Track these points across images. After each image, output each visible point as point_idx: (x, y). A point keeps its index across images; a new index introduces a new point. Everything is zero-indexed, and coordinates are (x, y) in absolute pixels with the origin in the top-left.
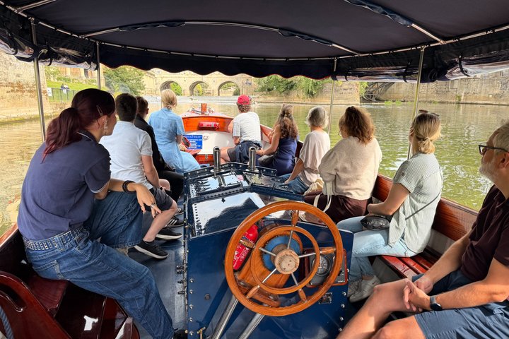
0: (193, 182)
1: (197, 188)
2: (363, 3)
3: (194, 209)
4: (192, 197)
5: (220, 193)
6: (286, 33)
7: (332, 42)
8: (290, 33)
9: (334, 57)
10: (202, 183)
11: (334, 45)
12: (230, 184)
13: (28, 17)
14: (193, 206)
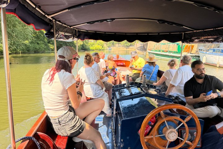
0: (117, 90)
1: (120, 94)
2: (204, 6)
3: (120, 104)
4: (118, 98)
5: (131, 97)
6: (161, 22)
7: (183, 26)
8: (162, 22)
9: (182, 32)
10: (122, 92)
11: (184, 27)
12: (136, 93)
13: (53, 20)
14: (119, 102)
